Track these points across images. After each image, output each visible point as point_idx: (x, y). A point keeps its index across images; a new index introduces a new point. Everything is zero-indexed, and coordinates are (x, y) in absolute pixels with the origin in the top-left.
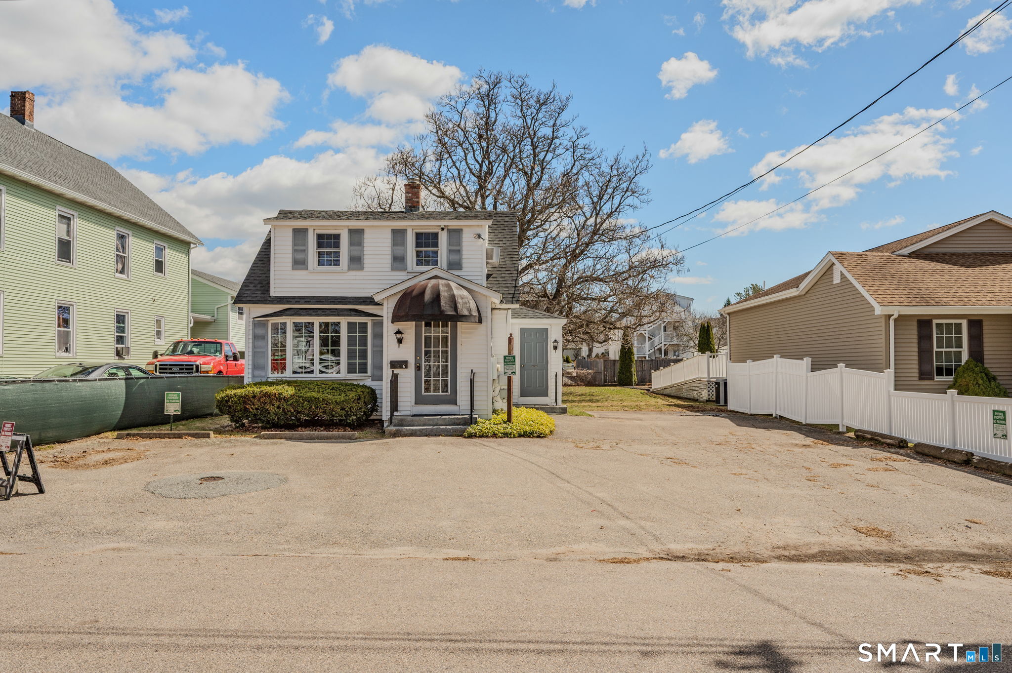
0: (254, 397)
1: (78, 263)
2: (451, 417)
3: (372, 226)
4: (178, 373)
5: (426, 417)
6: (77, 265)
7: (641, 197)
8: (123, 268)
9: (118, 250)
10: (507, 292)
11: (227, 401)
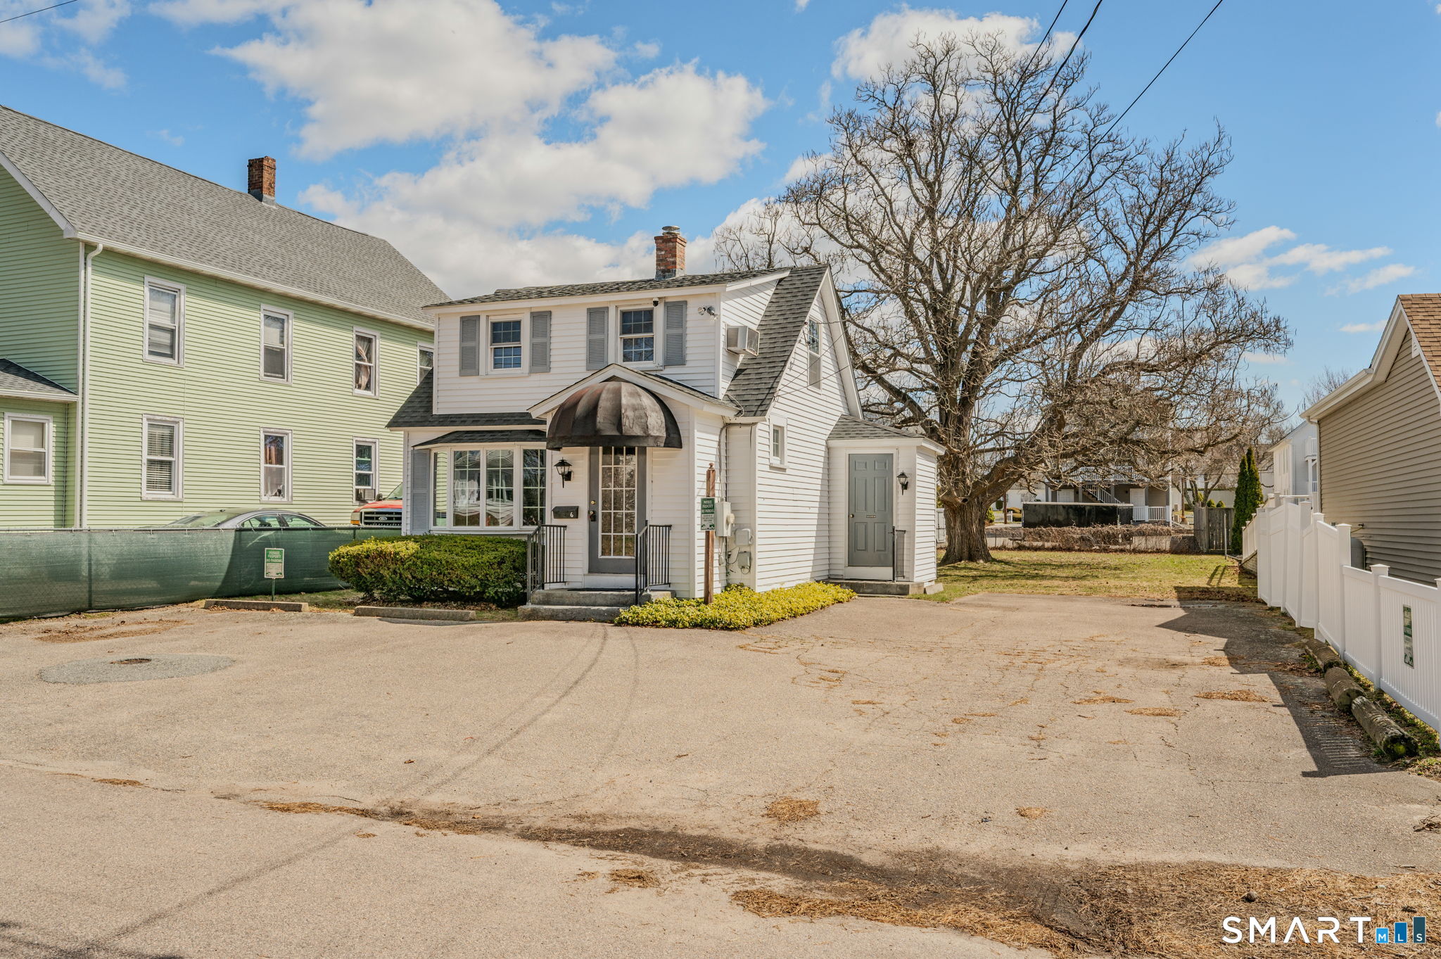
0: (367, 557)
1: (294, 377)
2: (622, 593)
3: (560, 305)
4: (386, 524)
5: (581, 593)
6: (294, 381)
7: (1218, 217)
8: (369, 382)
9: (358, 356)
10: (755, 398)
11: (338, 562)
